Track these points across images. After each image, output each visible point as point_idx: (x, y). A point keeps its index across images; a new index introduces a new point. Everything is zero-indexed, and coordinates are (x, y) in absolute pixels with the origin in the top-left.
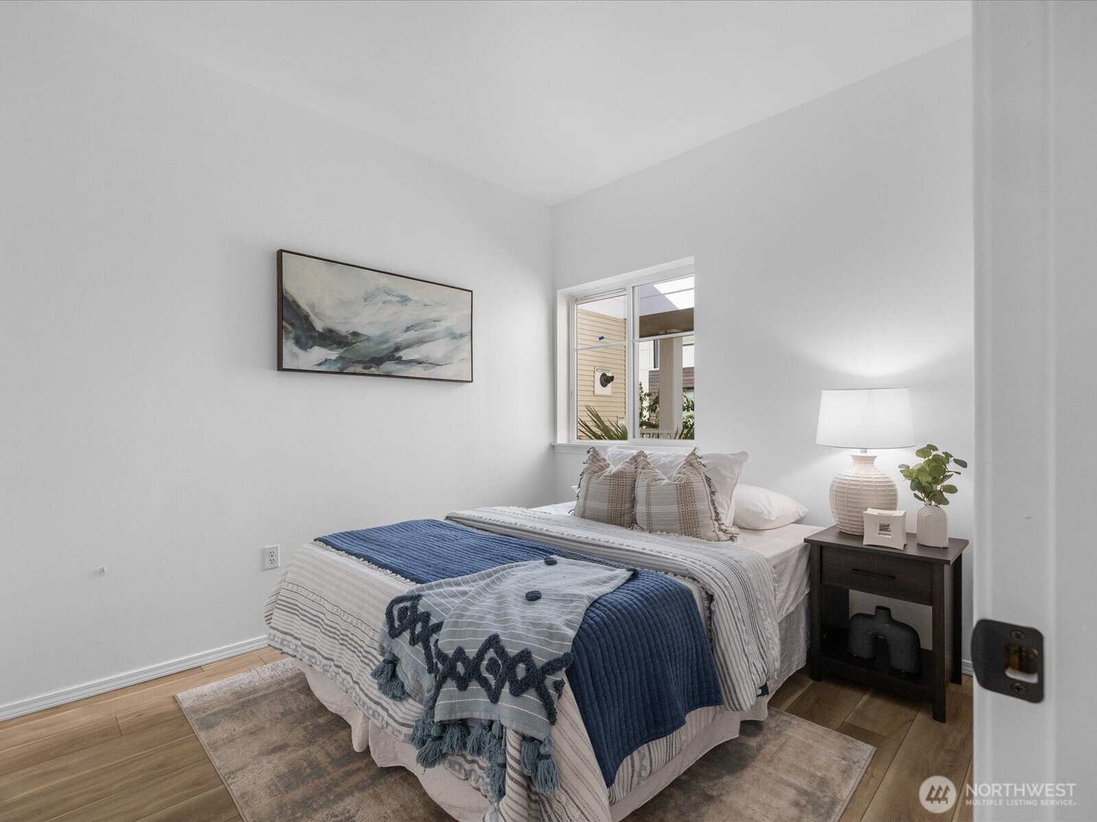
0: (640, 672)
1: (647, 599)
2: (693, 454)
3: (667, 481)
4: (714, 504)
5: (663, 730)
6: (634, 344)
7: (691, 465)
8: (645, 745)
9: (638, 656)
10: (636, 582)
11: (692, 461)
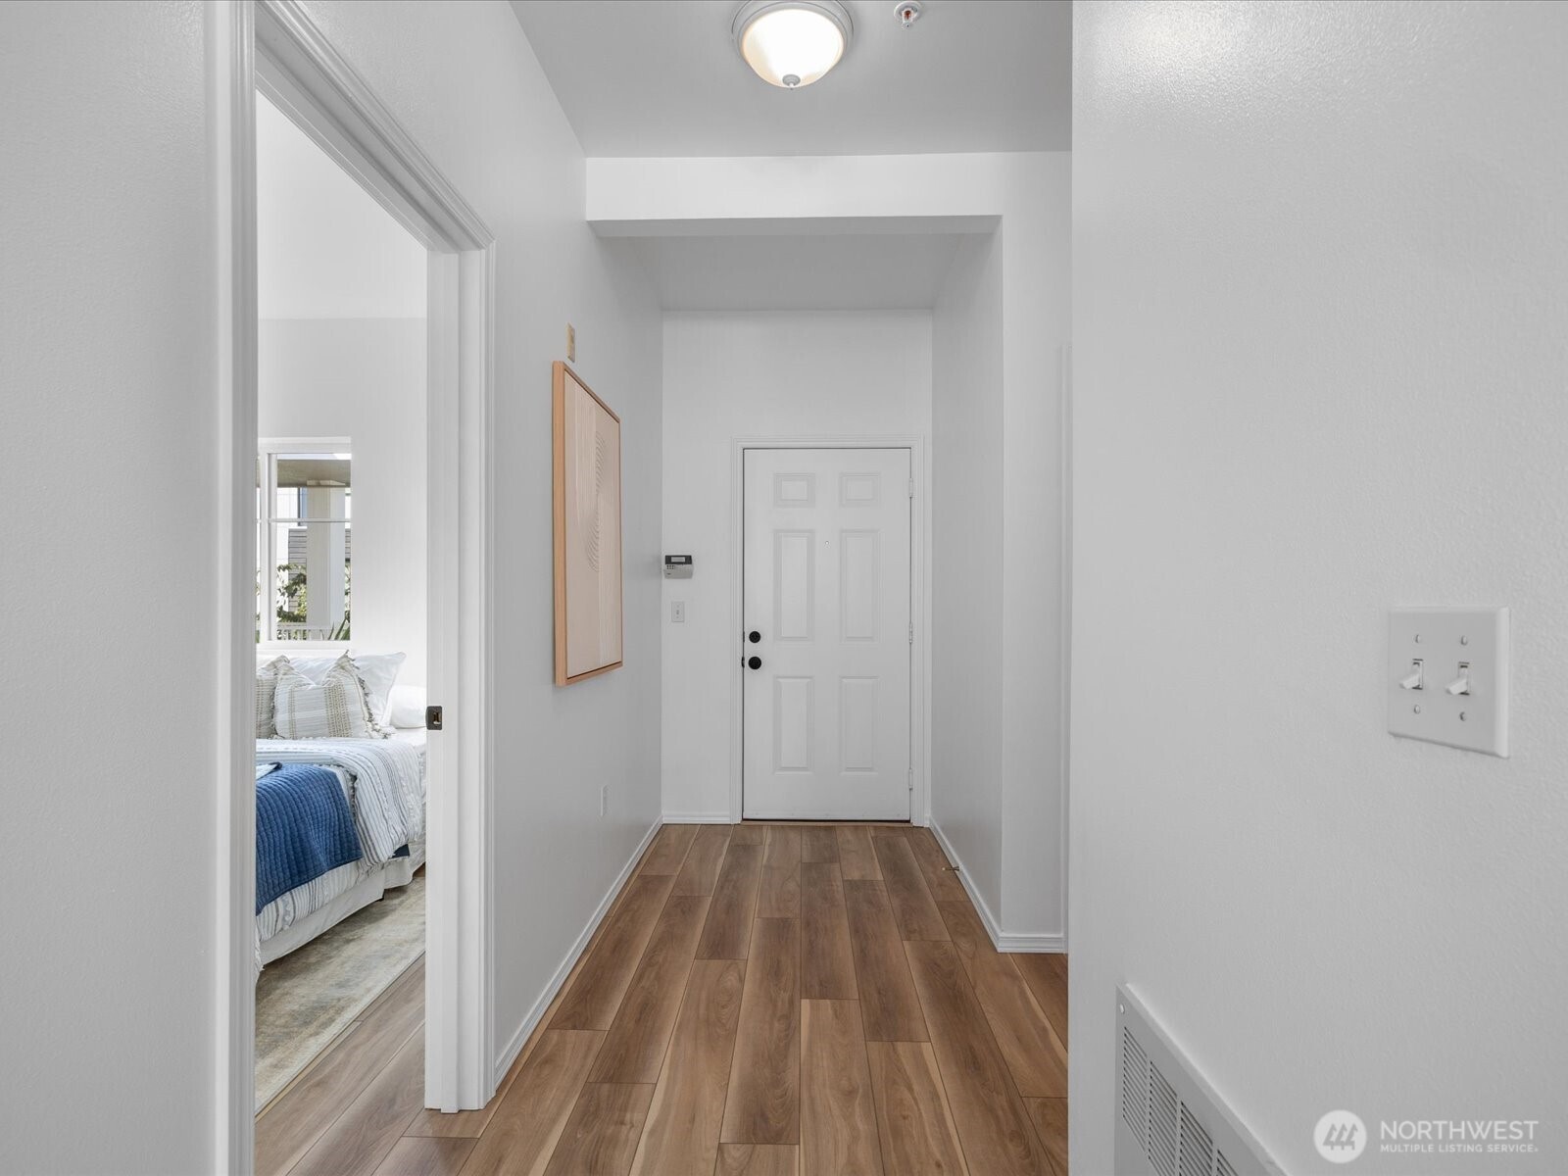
0: (285, 834)
1: (291, 780)
2: (345, 656)
3: (314, 685)
4: (367, 706)
5: (305, 877)
6: (269, 524)
7: (343, 668)
8: (288, 893)
9: (282, 821)
10: (280, 772)
11: (344, 664)
